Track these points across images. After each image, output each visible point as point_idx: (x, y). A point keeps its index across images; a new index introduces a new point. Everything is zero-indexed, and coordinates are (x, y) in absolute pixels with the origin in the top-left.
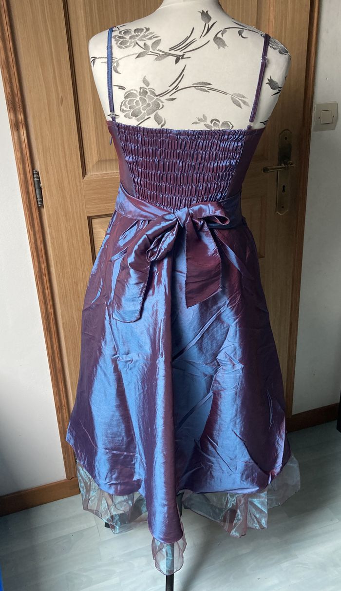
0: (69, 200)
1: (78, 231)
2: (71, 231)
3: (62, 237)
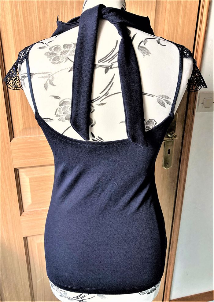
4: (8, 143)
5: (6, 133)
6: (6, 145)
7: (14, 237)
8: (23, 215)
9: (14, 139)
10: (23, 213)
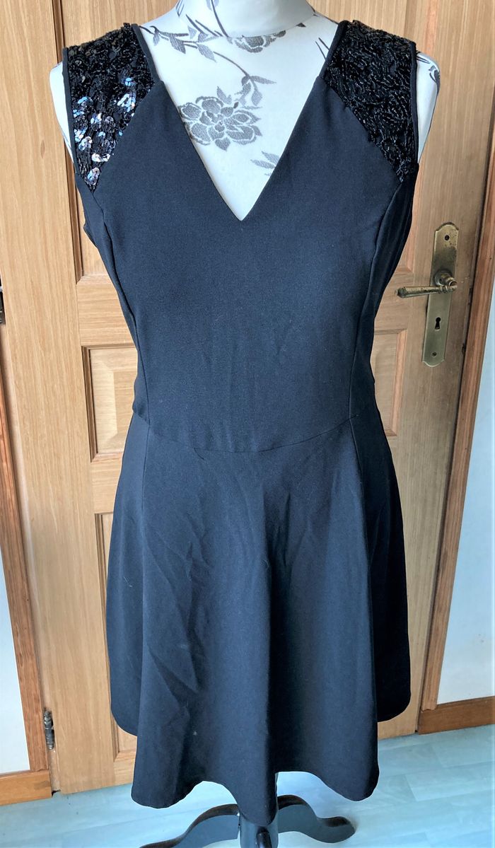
0: (49, 316)
1: (64, 370)
2: (51, 367)
3: (35, 378)
4: (71, 288)
5: (69, 262)
6: (68, 291)
7: (74, 511)
8: (97, 461)
9: (83, 278)
10: (97, 456)
